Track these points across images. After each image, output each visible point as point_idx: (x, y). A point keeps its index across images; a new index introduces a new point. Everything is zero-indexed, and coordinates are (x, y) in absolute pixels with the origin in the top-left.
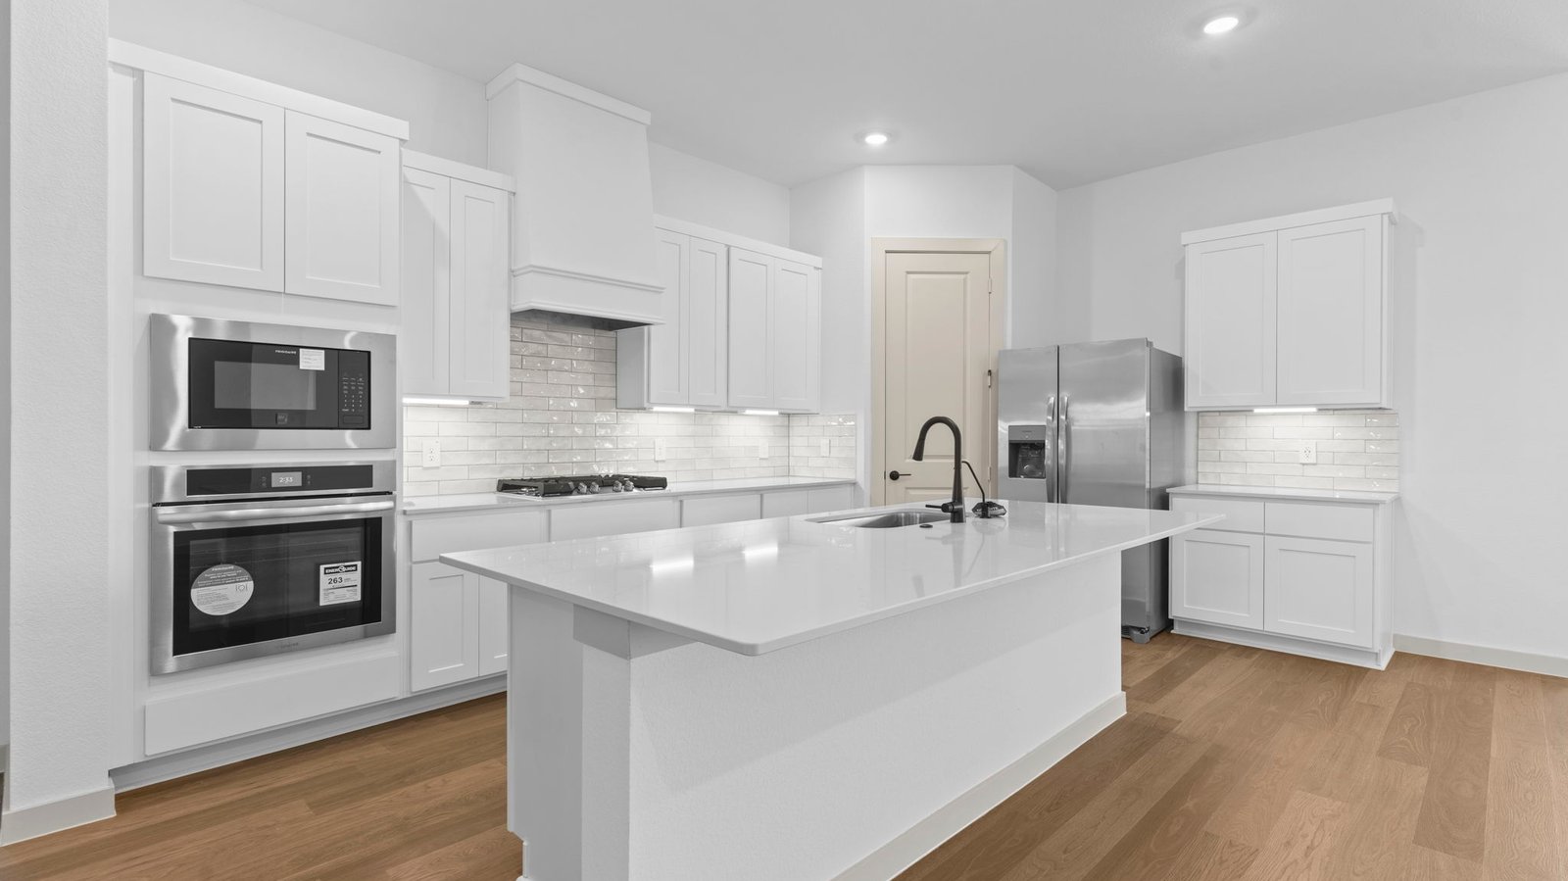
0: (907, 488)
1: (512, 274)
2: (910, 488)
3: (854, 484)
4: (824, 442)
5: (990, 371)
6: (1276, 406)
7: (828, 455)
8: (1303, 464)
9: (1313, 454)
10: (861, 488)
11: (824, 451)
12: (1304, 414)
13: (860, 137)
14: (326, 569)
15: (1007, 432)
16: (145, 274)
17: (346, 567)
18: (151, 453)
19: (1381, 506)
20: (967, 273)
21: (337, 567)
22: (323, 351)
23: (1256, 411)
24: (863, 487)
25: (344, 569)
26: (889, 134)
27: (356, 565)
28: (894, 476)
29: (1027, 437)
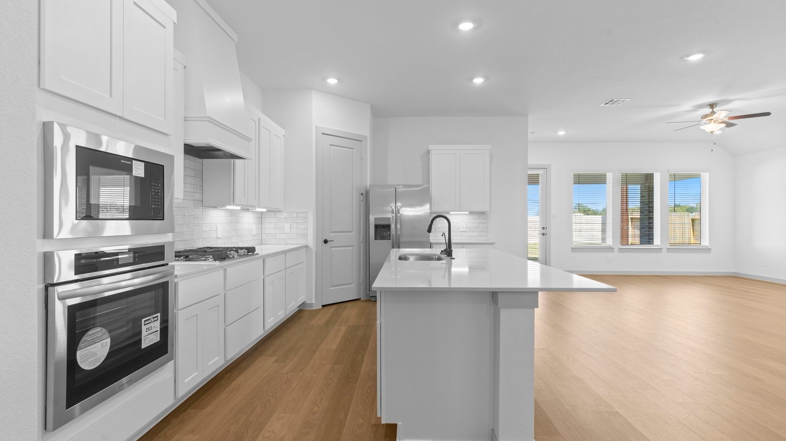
0: (331, 247)
1: (186, 119)
2: (333, 247)
3: (307, 247)
4: (287, 226)
5: (362, 193)
6: (460, 211)
7: (290, 232)
8: (462, 232)
9: (465, 228)
10: (311, 249)
11: (287, 230)
12: (462, 214)
13: (324, 79)
14: (145, 321)
15: (374, 220)
16: (41, 87)
17: (153, 318)
18: (44, 240)
19: (495, 244)
20: (353, 149)
21: (149, 319)
22: (143, 163)
23: (451, 213)
24: (312, 248)
25: (153, 320)
26: (338, 79)
27: (157, 316)
28: (326, 242)
29: (382, 223)
